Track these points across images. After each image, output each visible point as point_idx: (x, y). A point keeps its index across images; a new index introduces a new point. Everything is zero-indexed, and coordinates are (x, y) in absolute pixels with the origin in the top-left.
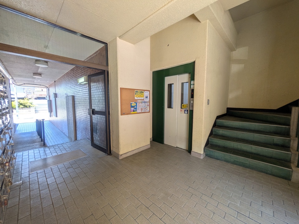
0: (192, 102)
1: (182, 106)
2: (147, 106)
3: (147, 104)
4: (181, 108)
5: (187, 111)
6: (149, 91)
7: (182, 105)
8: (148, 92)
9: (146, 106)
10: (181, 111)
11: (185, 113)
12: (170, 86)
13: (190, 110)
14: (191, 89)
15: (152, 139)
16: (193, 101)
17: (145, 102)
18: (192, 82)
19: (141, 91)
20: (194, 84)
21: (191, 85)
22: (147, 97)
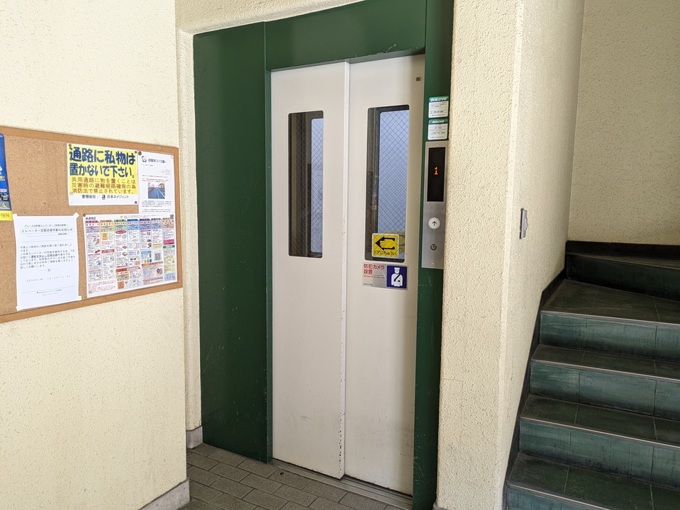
0: (433, 223)
1: (374, 247)
2: (161, 250)
3: (159, 235)
4: (368, 255)
5: (403, 271)
6: (173, 151)
7: (374, 241)
8: (169, 159)
9: (154, 251)
10: (368, 271)
11: (389, 285)
12: (301, 125)
13: (422, 272)
14: (429, 145)
15: (200, 433)
16: (442, 217)
17: (145, 225)
18: (435, 108)
19: (114, 151)
20: (447, 120)
21: (426, 121)
22: (156, 193)
